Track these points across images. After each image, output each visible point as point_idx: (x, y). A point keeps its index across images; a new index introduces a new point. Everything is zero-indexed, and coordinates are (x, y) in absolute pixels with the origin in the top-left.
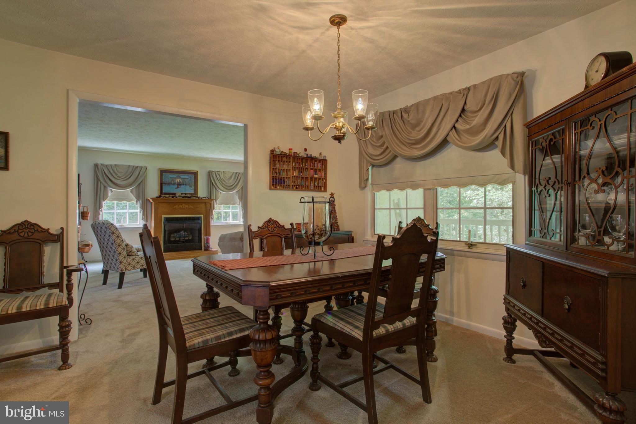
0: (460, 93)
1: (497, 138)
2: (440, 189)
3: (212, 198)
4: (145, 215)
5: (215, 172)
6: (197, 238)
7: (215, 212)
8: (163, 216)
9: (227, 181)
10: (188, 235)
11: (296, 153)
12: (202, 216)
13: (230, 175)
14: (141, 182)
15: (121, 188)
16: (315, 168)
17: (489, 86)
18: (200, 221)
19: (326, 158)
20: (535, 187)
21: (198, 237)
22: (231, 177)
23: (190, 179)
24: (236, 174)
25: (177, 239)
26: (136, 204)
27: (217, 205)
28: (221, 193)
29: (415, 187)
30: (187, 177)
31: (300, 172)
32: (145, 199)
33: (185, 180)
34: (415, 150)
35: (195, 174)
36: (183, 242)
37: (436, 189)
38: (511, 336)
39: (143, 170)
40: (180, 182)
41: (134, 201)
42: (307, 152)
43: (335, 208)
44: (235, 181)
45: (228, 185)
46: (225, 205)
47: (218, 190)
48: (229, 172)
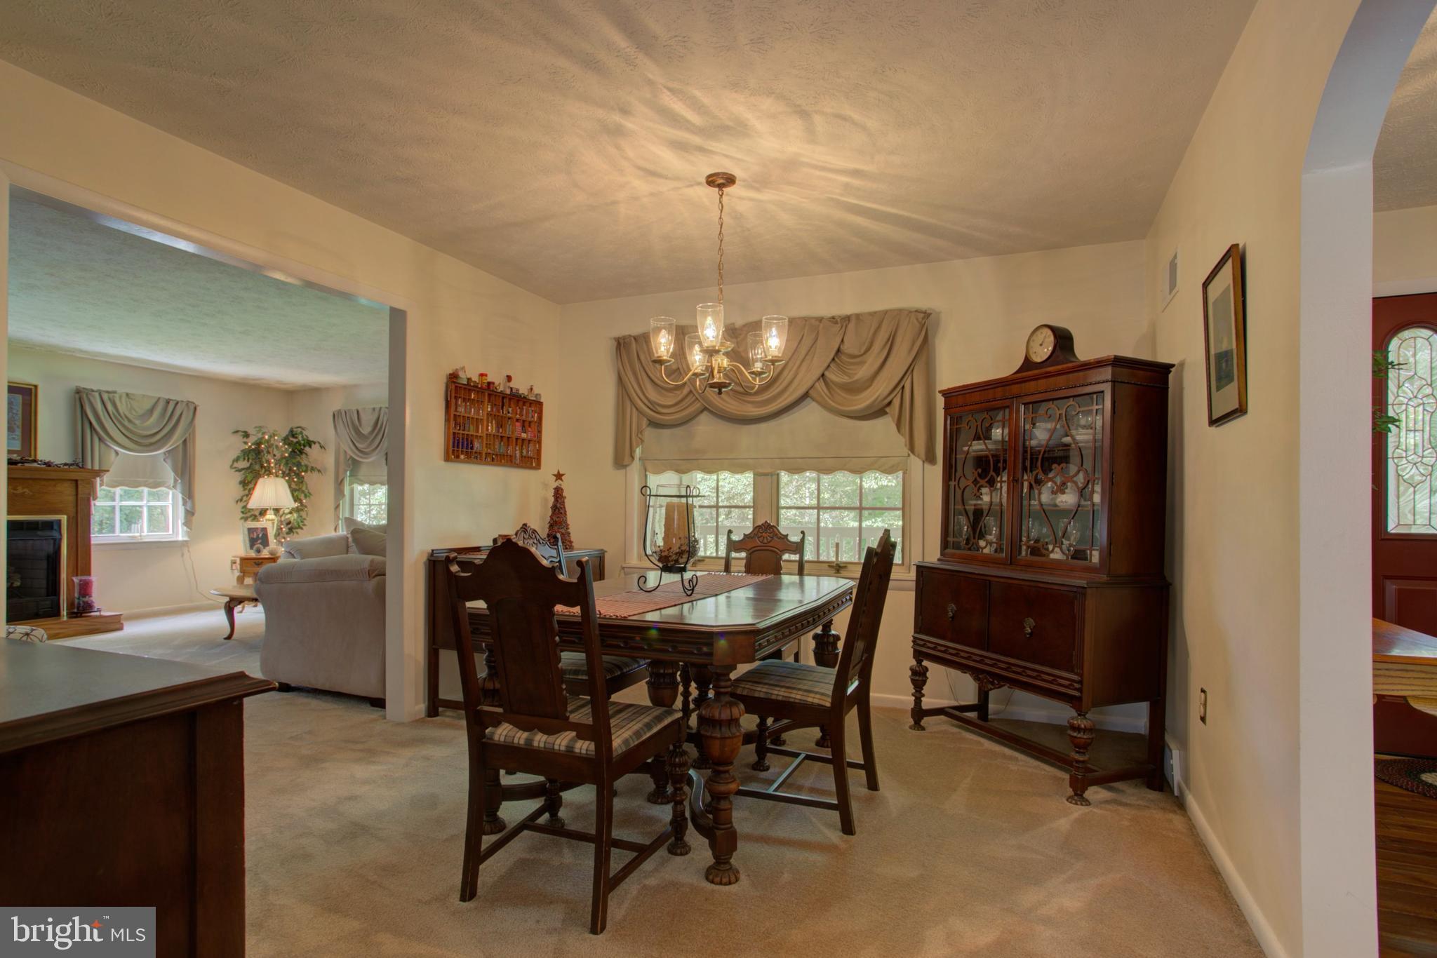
0: (836, 323)
1: (890, 403)
2: (784, 477)
3: (97, 467)
5: (100, 393)
7: (100, 505)
9: (137, 422)
11: (493, 383)
12: (64, 518)
13: (148, 405)
16: (524, 418)
17: (882, 322)
18: (55, 534)
19: (540, 398)
20: (955, 481)
22: (151, 411)
24: (168, 403)
27: (103, 487)
28: (117, 453)
29: (737, 468)
31: (500, 425)
34: (749, 405)
35: (27, 394)
37: (778, 475)
38: (921, 693)
42: (512, 384)
43: (564, 502)
44: (165, 423)
45: (141, 432)
46: (129, 487)
47: (109, 444)
48: (144, 395)
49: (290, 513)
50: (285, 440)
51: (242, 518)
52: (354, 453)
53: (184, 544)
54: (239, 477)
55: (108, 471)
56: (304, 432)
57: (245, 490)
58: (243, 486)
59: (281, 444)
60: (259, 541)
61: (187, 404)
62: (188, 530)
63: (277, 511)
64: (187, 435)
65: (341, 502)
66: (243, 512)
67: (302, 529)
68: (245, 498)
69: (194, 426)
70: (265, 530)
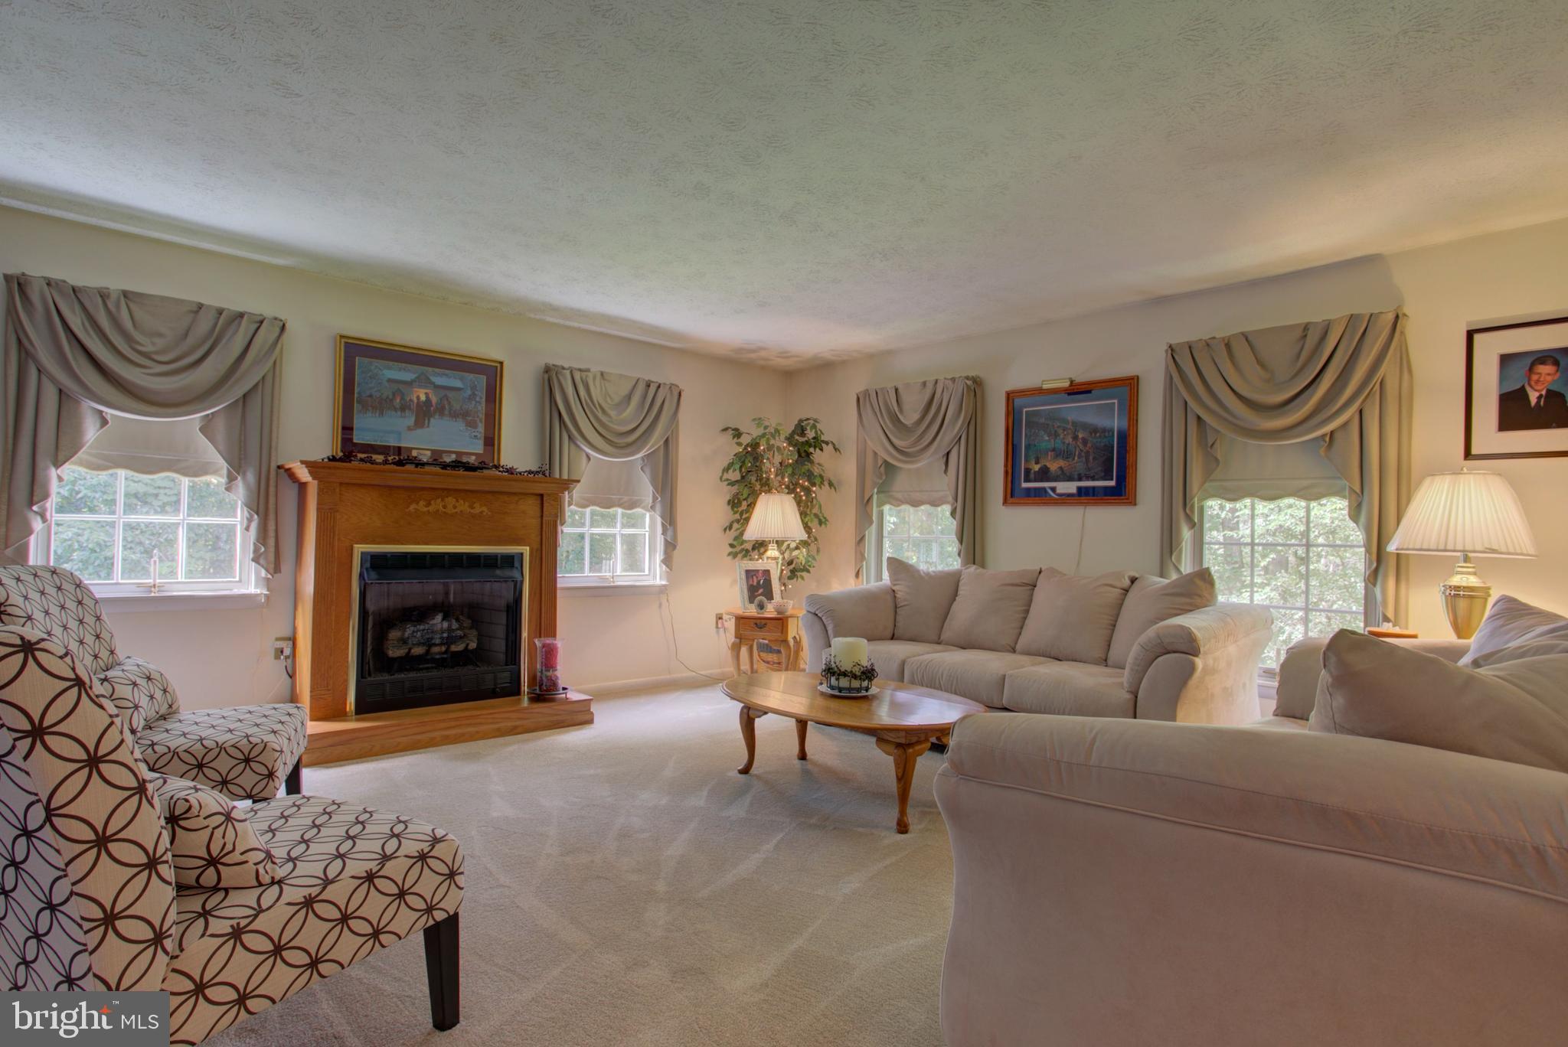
3: (565, 476)
4: (271, 542)
5: (571, 371)
6: (500, 645)
7: (567, 530)
8: (359, 549)
9: (612, 413)
10: (459, 633)
12: (526, 550)
13: (624, 390)
14: (257, 385)
15: (153, 409)
18: (516, 574)
21: (503, 643)
22: (629, 397)
23: (469, 392)
24: (648, 386)
25: (418, 651)
26: (228, 489)
27: (572, 507)
28: (588, 457)
30: (458, 384)
32: (273, 466)
33: (451, 394)
35: (492, 374)
36: (441, 663)
39: (265, 335)
40: (428, 400)
41: (215, 472)
44: (644, 415)
45: (615, 427)
46: (601, 507)
47: (579, 443)
48: (621, 375)
49: (797, 548)
50: (790, 439)
51: (729, 554)
52: (890, 454)
53: (662, 590)
54: (727, 492)
55: (578, 481)
56: (818, 425)
57: (735, 513)
58: (732, 508)
59: (785, 445)
60: (761, 591)
61: (670, 387)
62: (668, 570)
63: (779, 543)
64: (670, 432)
65: (867, 532)
66: (732, 546)
67: (808, 571)
68: (736, 526)
69: (678, 422)
70: (767, 572)
